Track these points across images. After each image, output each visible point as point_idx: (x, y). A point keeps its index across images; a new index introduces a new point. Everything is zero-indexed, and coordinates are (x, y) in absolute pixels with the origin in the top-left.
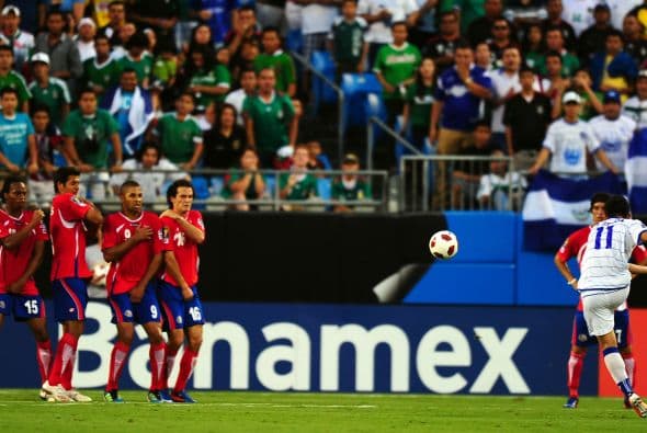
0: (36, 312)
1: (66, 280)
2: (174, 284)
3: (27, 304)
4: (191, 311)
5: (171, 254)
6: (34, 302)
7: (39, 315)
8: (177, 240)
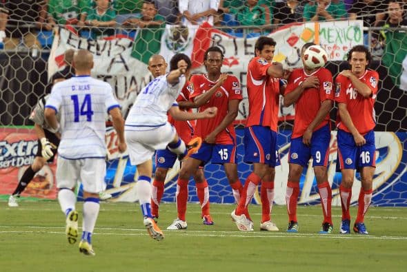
0: (226, 158)
1: (253, 127)
2: (346, 130)
3: (221, 152)
4: (363, 155)
5: (343, 107)
6: (226, 150)
7: (228, 161)
8: (349, 94)
